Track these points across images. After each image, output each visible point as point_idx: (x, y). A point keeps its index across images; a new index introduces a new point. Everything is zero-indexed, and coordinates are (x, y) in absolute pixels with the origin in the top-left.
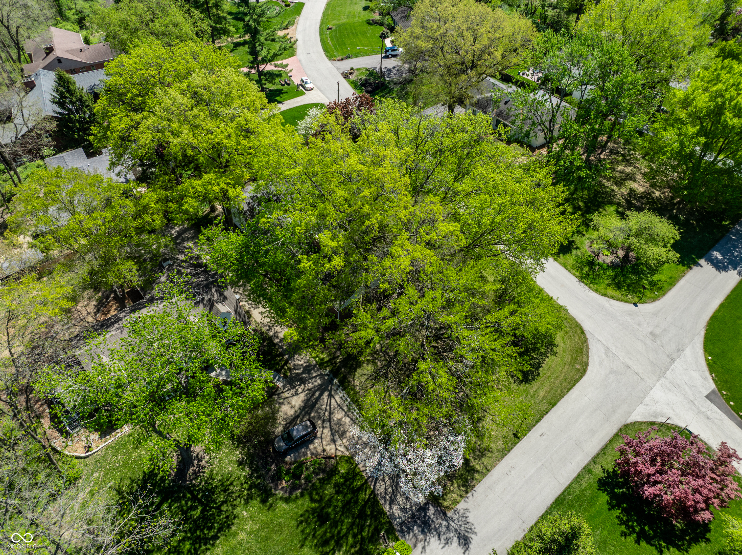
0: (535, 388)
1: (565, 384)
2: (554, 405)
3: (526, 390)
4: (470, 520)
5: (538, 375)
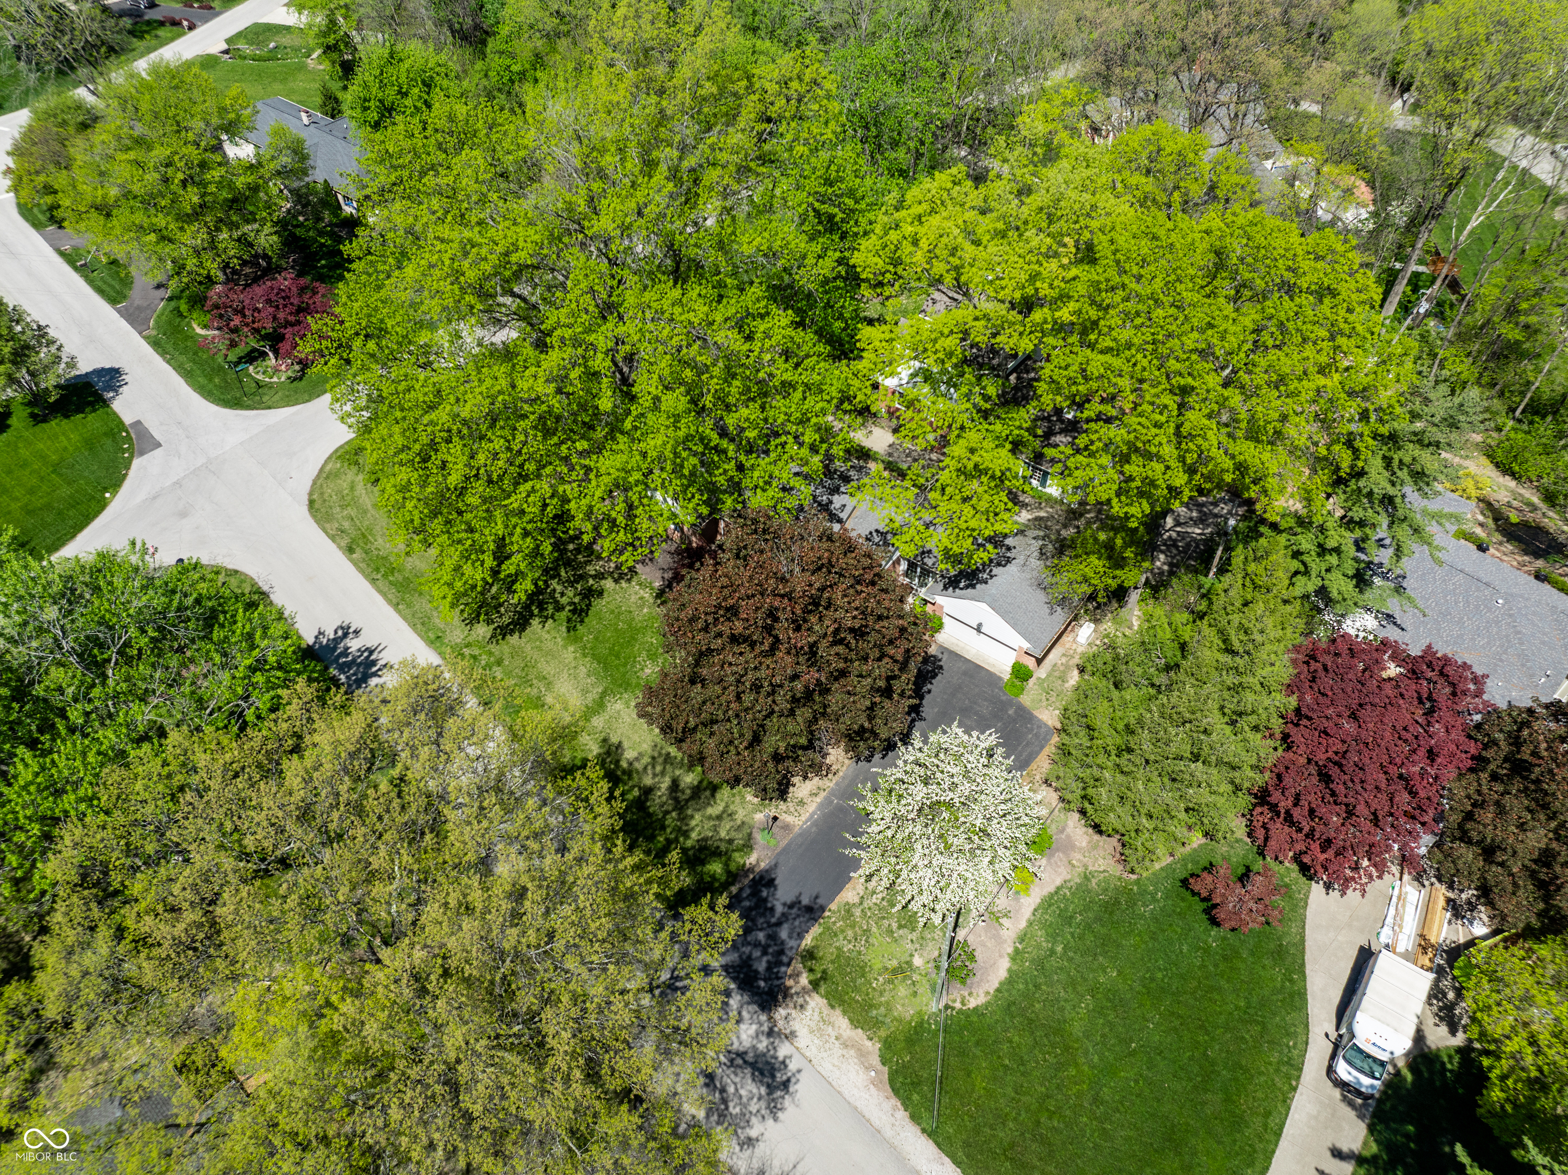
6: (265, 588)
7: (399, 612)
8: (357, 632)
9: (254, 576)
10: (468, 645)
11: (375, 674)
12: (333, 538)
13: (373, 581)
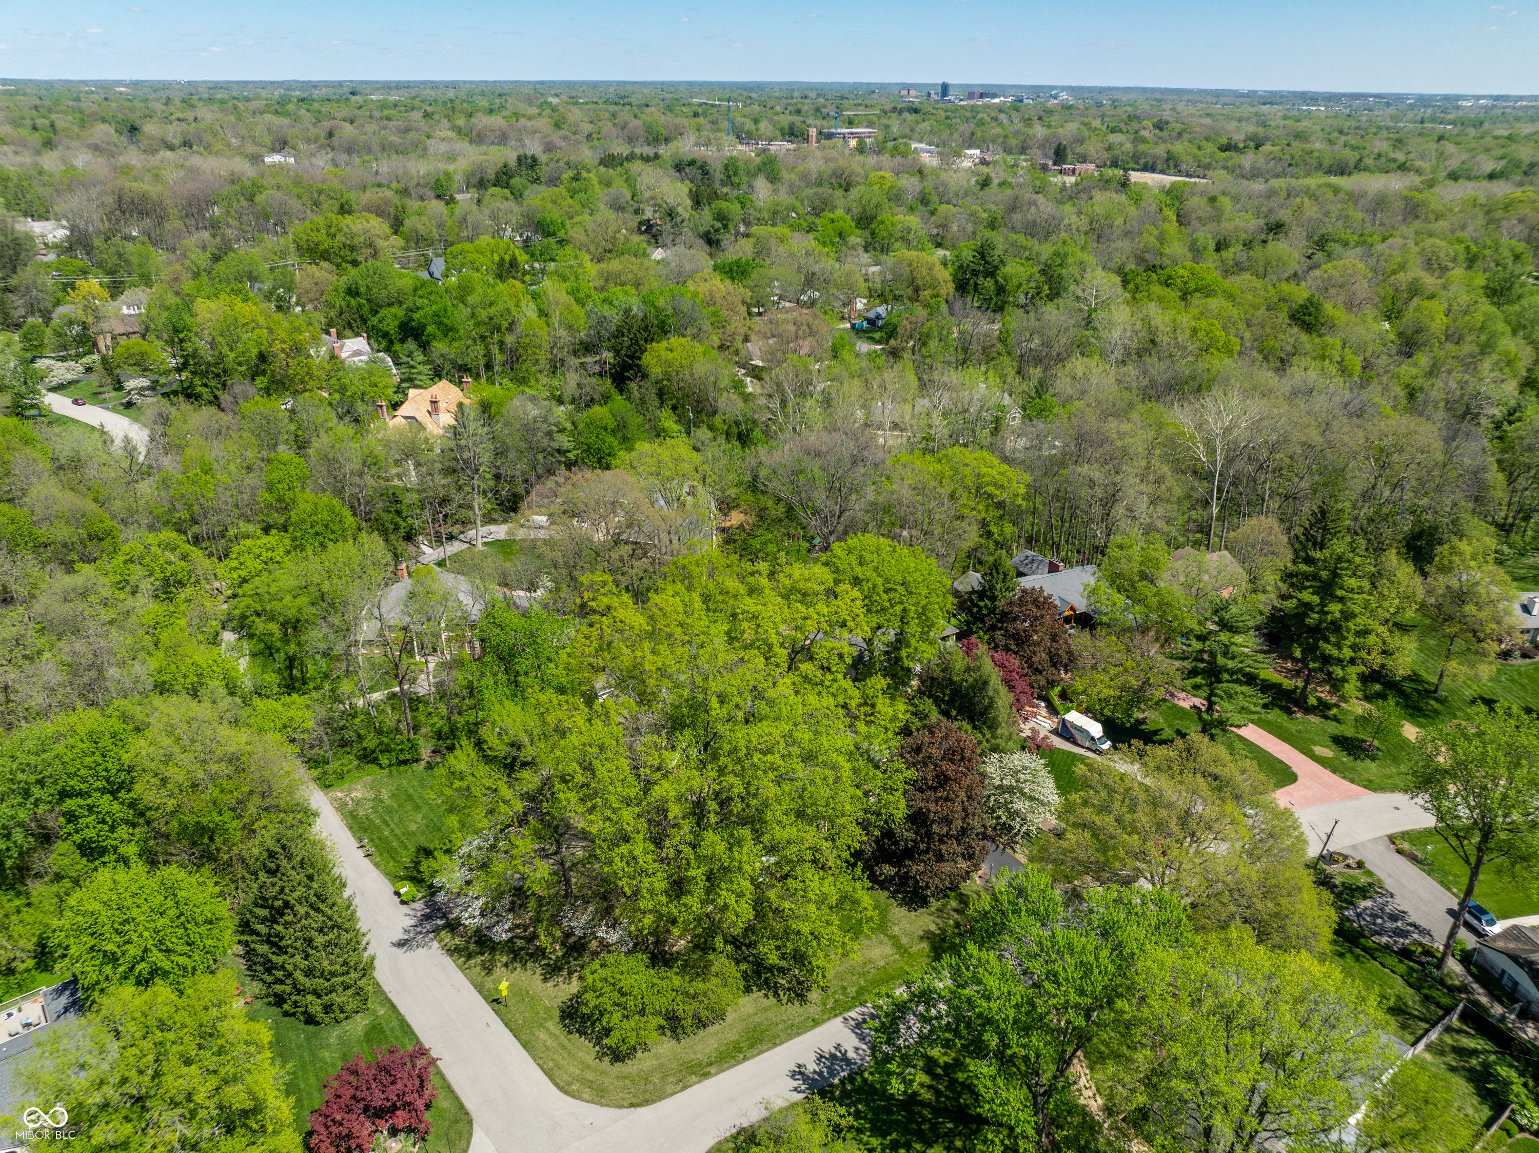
0: (552, 1028)
1: (551, 1064)
2: (524, 1046)
3: (551, 1018)
4: (420, 950)
5: (570, 1032)
6: (734, 1131)
7: (782, 1043)
8: (799, 1066)
9: (716, 1140)
10: (824, 1004)
11: (844, 1054)
12: (685, 1088)
13: (745, 1059)
